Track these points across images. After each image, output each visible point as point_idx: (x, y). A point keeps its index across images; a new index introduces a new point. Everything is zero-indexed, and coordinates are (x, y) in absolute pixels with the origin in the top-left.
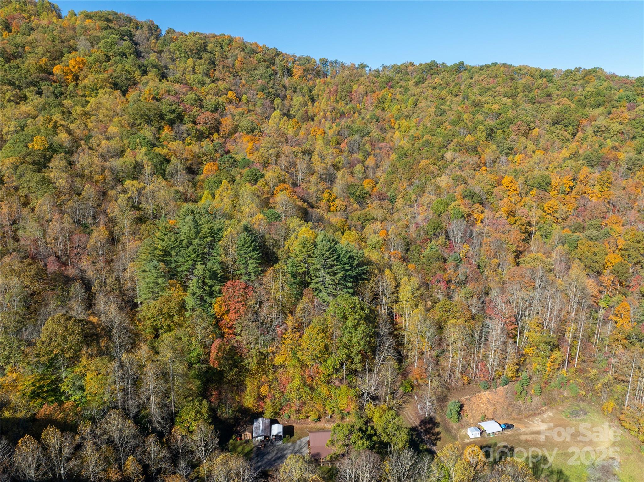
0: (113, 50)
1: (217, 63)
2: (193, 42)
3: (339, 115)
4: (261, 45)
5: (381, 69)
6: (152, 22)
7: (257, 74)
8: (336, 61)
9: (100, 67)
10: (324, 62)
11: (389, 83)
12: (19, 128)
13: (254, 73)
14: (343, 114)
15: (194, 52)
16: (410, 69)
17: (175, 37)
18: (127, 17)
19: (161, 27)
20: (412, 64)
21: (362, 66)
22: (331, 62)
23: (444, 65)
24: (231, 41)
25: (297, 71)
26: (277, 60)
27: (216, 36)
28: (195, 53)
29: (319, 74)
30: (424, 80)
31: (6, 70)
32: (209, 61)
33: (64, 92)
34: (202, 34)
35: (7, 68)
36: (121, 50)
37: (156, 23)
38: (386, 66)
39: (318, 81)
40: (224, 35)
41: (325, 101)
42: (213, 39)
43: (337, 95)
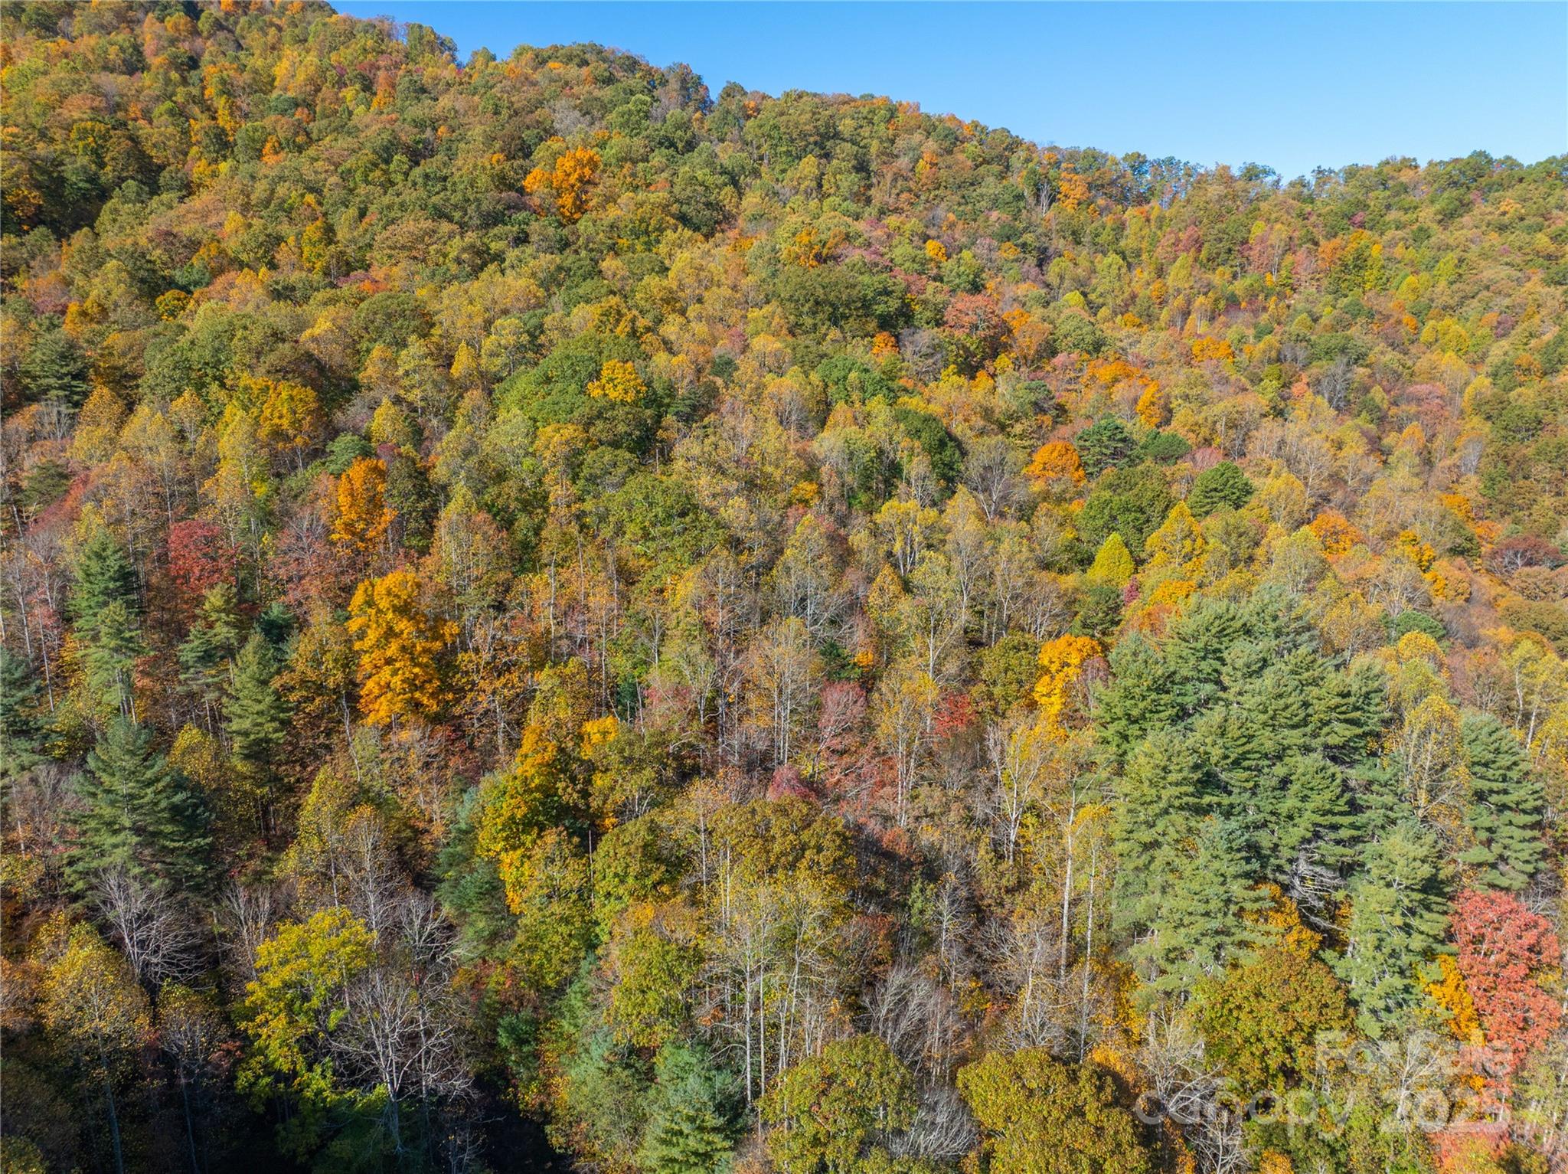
0: (644, 133)
1: (873, 167)
2: (808, 116)
3: (1222, 304)
4: (968, 121)
5: (1310, 178)
6: (686, 67)
7: (982, 196)
8: (1170, 161)
9: (634, 175)
10: (1138, 163)
11: (1353, 216)
12: (525, 338)
13: (973, 193)
14: (1233, 302)
15: (812, 139)
16: (1405, 177)
17: (752, 104)
18: (628, 58)
19: (706, 82)
20: (1410, 164)
21: (1253, 173)
22: (1157, 164)
23: (1510, 163)
24: (892, 112)
25: (1074, 188)
26: (1016, 160)
27: (854, 100)
28: (816, 143)
29: (1125, 195)
30: (1465, 206)
31: (415, 184)
32: (854, 162)
33: (572, 239)
34: (815, 95)
35: (420, 180)
36: (662, 133)
37: (696, 71)
38: (1331, 171)
39: (1131, 211)
40: (873, 97)
41: (1182, 266)
42: (846, 107)
43: (1199, 250)
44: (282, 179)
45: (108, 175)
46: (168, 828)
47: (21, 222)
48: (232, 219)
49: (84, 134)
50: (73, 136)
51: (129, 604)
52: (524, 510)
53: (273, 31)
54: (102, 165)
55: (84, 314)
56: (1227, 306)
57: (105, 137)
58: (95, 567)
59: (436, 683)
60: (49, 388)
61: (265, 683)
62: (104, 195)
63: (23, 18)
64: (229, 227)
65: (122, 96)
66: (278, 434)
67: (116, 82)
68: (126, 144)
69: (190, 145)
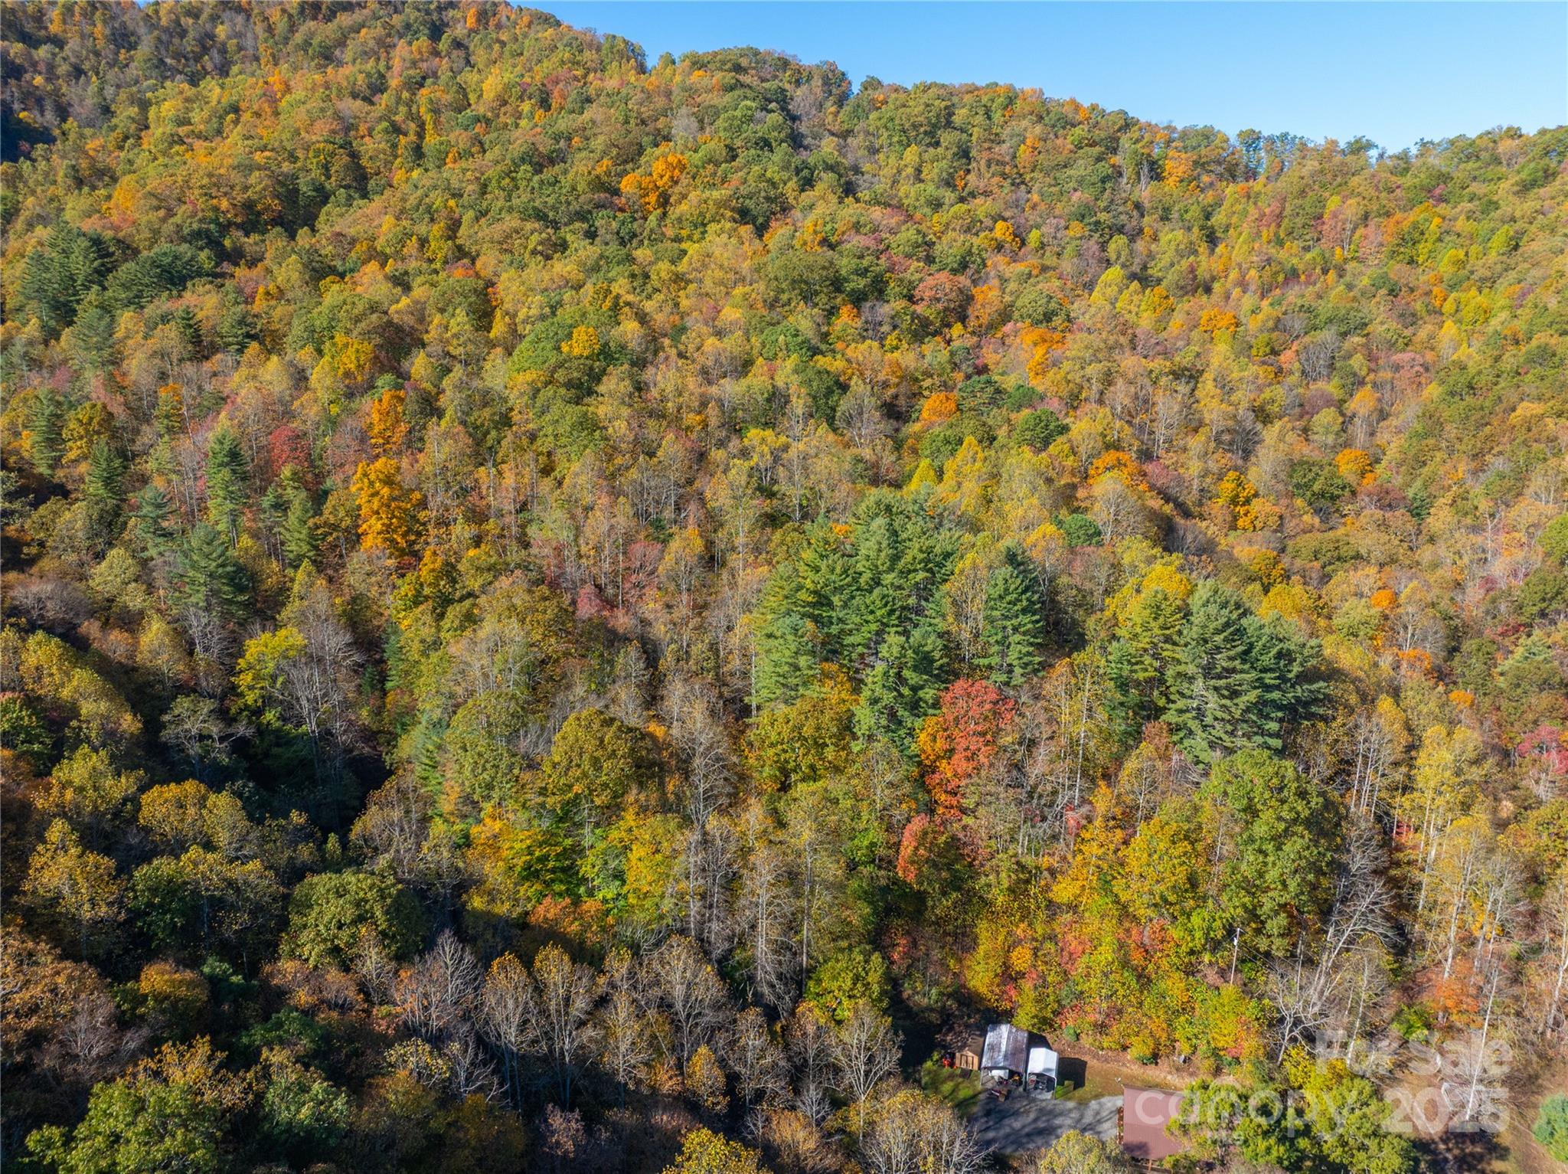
0: (744, 135)
1: (973, 153)
2: (922, 108)
3: (1281, 278)
4: (1086, 104)
5: (1414, 151)
6: (831, 65)
7: (1070, 177)
8: (1284, 136)
9: (714, 174)
10: (1251, 139)
11: (1437, 189)
12: (547, 310)
13: (1063, 175)
14: (1292, 276)
15: (922, 130)
16: (1506, 146)
17: (881, 97)
18: (779, 59)
19: (850, 77)
20: (1514, 134)
21: (1359, 147)
22: (1271, 140)
24: (1011, 100)
25: (1176, 166)
26: (1125, 141)
27: (977, 89)
28: (925, 133)
29: (1233, 171)
30: (1549, 176)
31: (533, 188)
32: (955, 150)
33: (638, 231)
34: (943, 85)
35: (536, 185)
36: (760, 134)
37: (841, 68)
38: (1432, 143)
39: (1231, 190)
40: (997, 84)
41: (1244, 242)
42: (970, 96)
43: (1279, 226)
44: (435, 188)
45: (330, 184)
46: (226, 588)
47: (266, 224)
48: (388, 221)
49: (318, 152)
50: (311, 154)
51: (234, 472)
52: (495, 427)
53: (497, 47)
54: (329, 177)
55: (268, 293)
56: (1286, 279)
57: (333, 154)
58: (217, 447)
59: (404, 528)
60: (230, 344)
61: (305, 523)
62: (325, 201)
63: (310, 51)
64: (385, 228)
65: (356, 117)
66: (347, 374)
67: (352, 107)
68: (346, 159)
69: (396, 157)
